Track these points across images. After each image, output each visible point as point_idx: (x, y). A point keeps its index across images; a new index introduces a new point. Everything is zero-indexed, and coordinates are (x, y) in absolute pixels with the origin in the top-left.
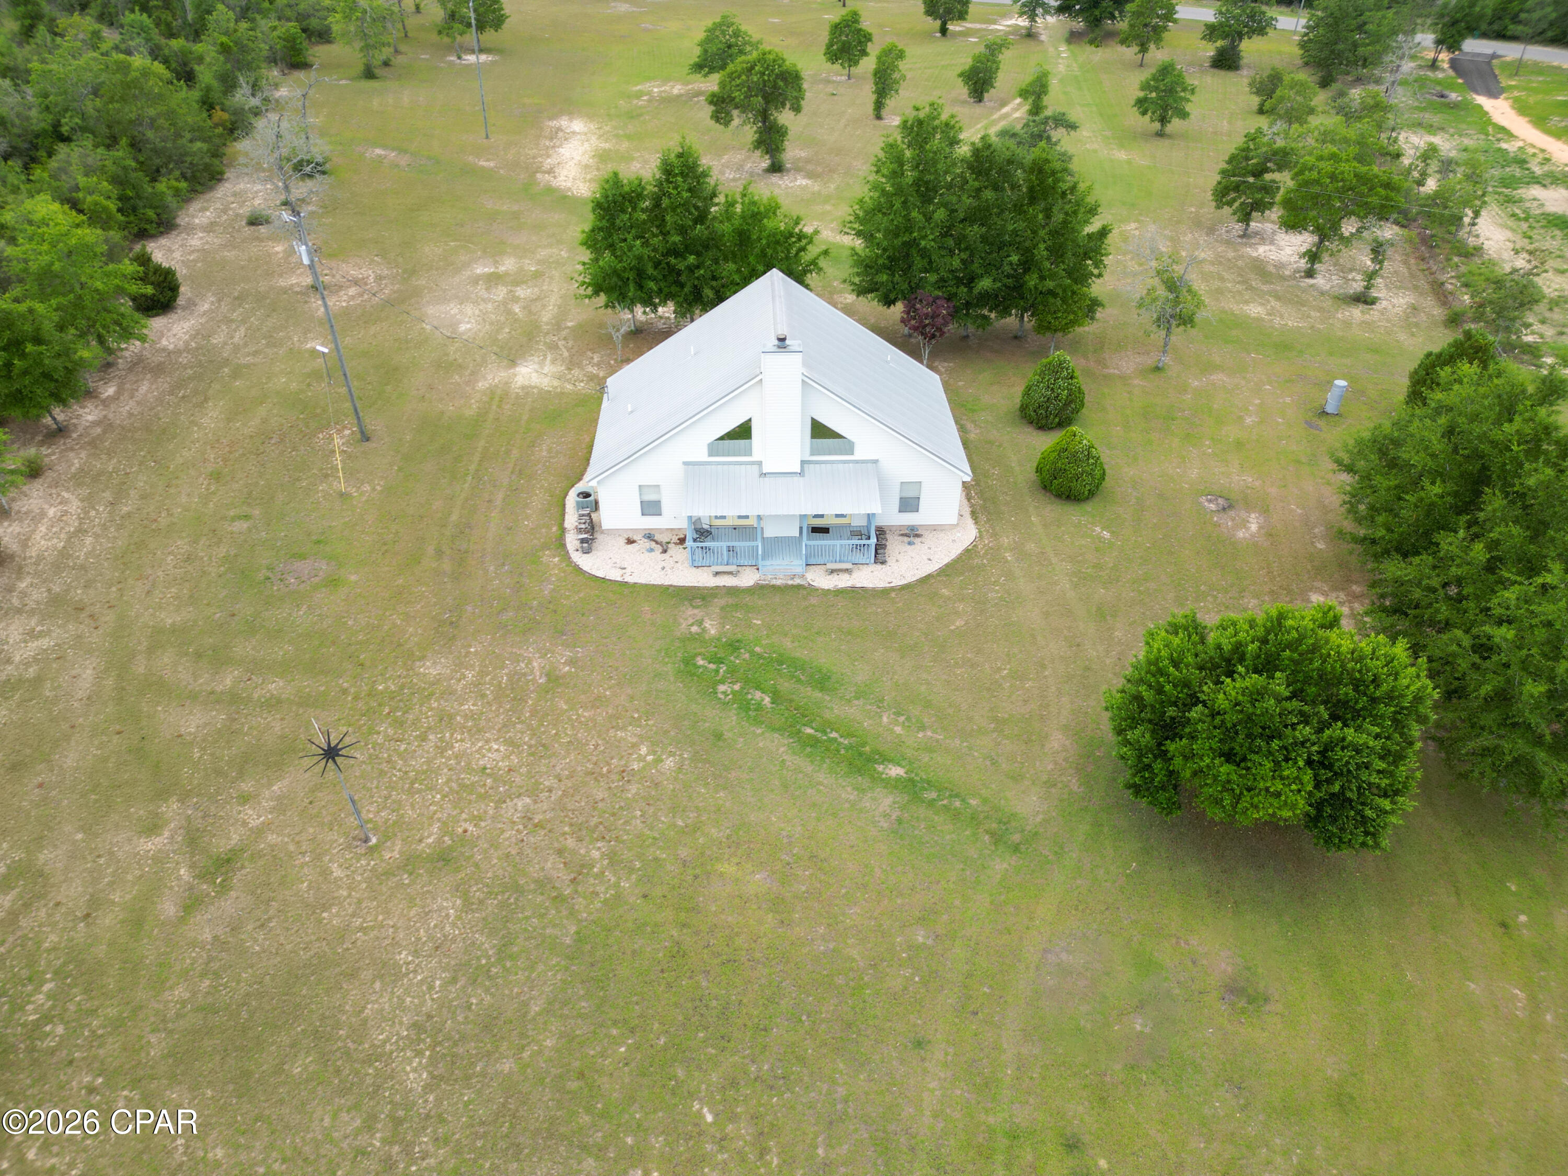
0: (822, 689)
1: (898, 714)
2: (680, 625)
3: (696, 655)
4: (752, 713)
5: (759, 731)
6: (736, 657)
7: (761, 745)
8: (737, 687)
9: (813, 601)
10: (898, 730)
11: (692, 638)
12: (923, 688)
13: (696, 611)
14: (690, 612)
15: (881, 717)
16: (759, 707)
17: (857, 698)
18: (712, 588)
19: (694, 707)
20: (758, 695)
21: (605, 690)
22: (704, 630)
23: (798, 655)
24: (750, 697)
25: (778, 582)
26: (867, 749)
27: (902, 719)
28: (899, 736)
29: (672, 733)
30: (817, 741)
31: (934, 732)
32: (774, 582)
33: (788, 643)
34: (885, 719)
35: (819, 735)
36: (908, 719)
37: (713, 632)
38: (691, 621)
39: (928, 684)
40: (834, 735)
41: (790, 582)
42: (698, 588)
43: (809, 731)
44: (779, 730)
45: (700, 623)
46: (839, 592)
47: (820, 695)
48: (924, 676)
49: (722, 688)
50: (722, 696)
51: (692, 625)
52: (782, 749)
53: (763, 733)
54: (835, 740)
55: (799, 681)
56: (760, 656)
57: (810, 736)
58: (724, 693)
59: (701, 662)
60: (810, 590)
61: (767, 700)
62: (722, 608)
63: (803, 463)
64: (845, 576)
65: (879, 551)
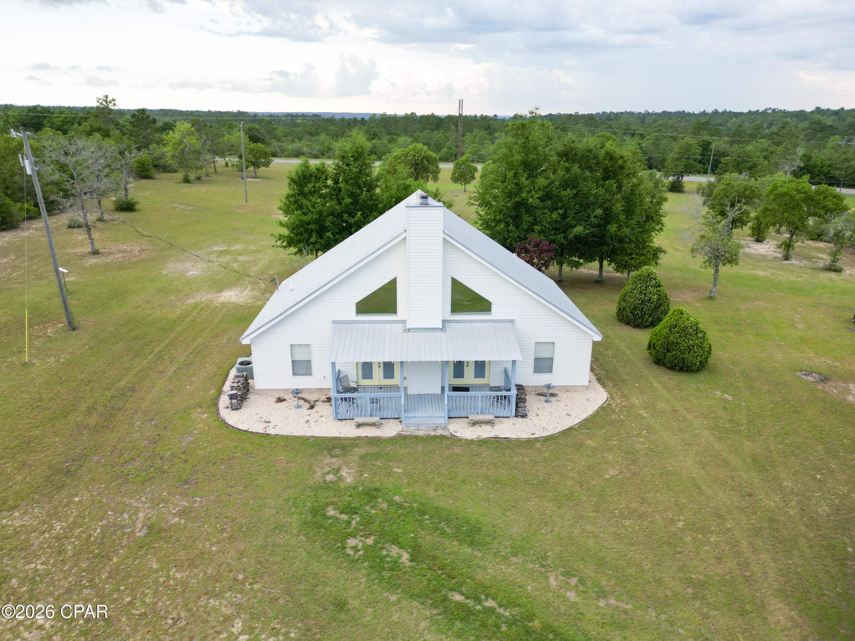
0: (472, 544)
1: (568, 574)
2: (315, 473)
3: (327, 505)
4: (387, 574)
5: (393, 598)
6: (372, 507)
7: (395, 618)
8: (370, 541)
9: (457, 450)
10: (571, 595)
11: (326, 486)
12: (591, 542)
13: (334, 460)
14: (328, 460)
15: (547, 578)
16: (396, 566)
17: (515, 555)
18: (354, 439)
19: (315, 566)
20: (395, 550)
21: (211, 545)
22: (340, 479)
23: (442, 504)
24: (384, 553)
25: (421, 433)
26: (536, 624)
27: (574, 581)
28: (574, 605)
29: (281, 601)
30: (469, 611)
31: (617, 599)
32: (417, 433)
33: (431, 492)
34: (553, 582)
35: (471, 603)
36: (582, 581)
37: (349, 480)
38: (327, 469)
39: (596, 537)
40: (490, 603)
41: (433, 433)
42: (339, 438)
43: (458, 598)
44: (419, 596)
45: (337, 471)
46: (483, 442)
47: (469, 550)
48: (589, 527)
49: (352, 542)
50: (350, 552)
51: (328, 473)
52: (423, 625)
53: (399, 601)
54: (492, 610)
55: (443, 533)
56: (399, 506)
57: (459, 605)
58: (355, 548)
59: (331, 512)
60: (454, 440)
61: (405, 557)
62: (362, 457)
63: (444, 322)
64: (488, 428)
65: (520, 405)
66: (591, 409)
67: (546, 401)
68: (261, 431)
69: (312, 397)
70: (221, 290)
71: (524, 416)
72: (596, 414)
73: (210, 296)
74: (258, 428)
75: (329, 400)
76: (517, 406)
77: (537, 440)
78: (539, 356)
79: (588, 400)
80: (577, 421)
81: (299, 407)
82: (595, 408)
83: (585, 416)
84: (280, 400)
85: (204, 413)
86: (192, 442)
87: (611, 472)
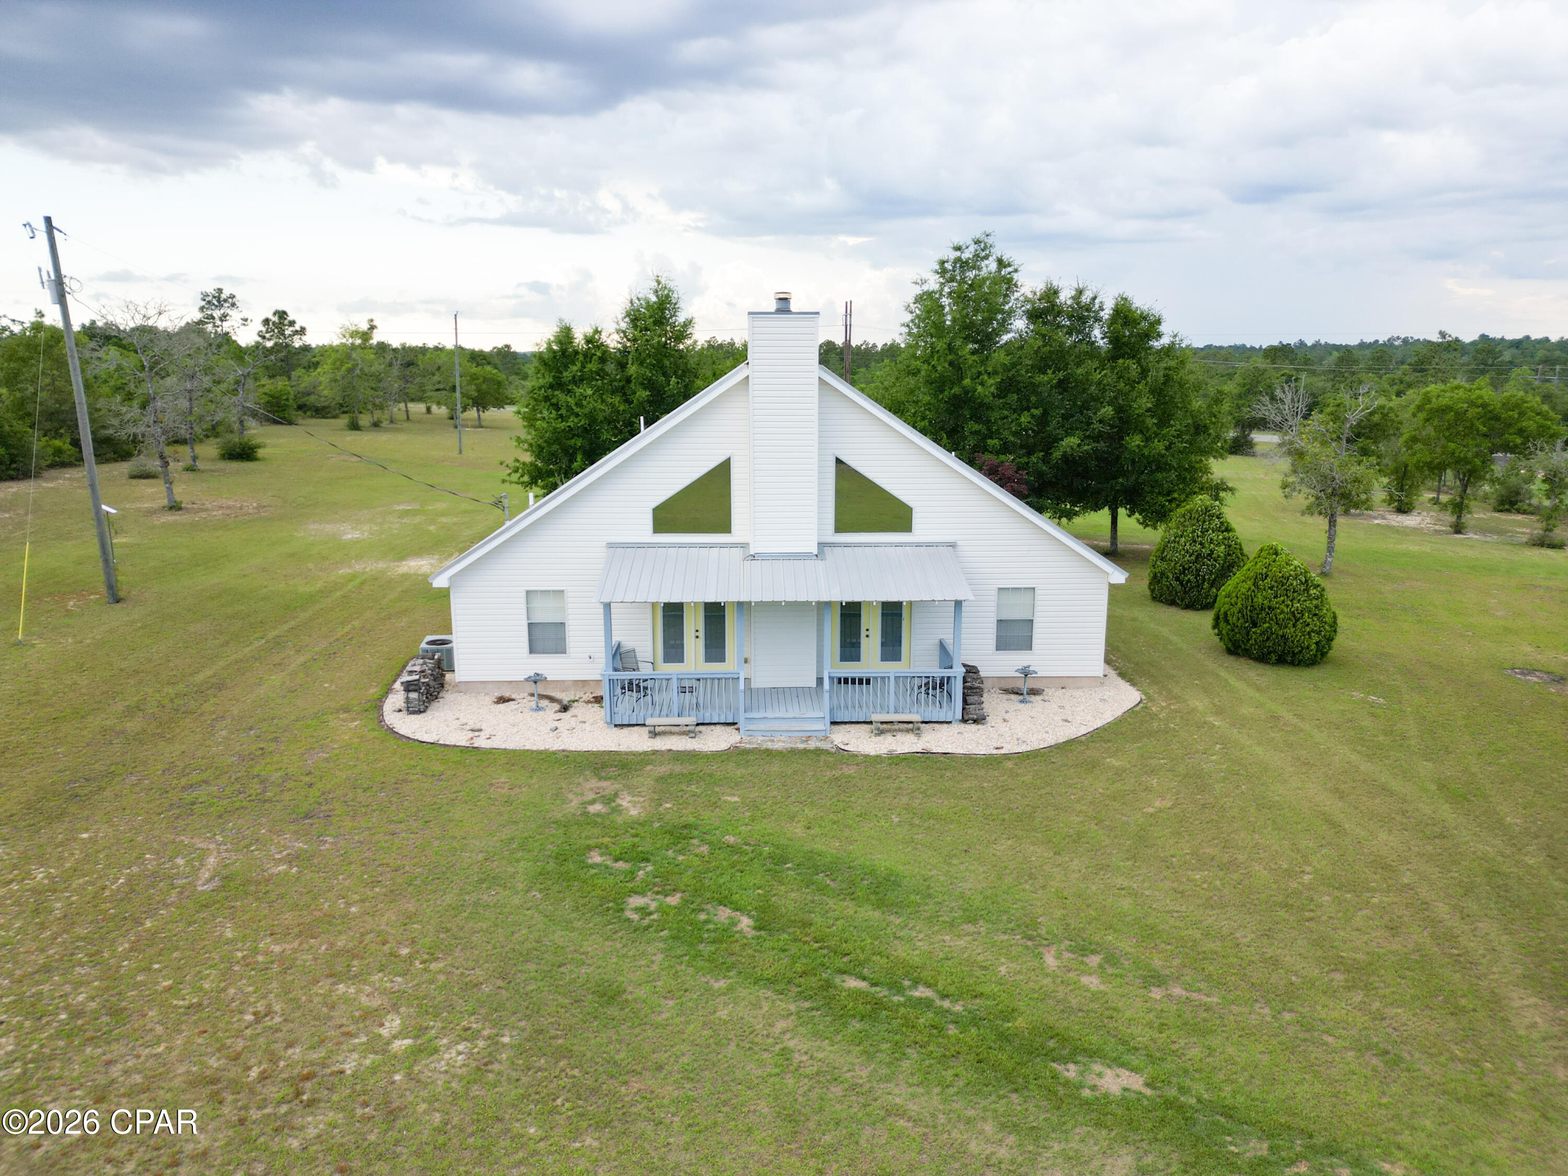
0: (880, 904)
1: (1083, 950)
2: (565, 801)
3: (589, 848)
4: (706, 949)
5: (722, 984)
6: (680, 852)
7: (723, 1014)
8: (674, 900)
9: (850, 771)
10: (1093, 982)
11: (588, 820)
12: (1126, 904)
13: (604, 784)
14: (594, 783)
15: (1040, 956)
16: (726, 934)
17: (972, 920)
18: (645, 753)
19: (559, 936)
20: (724, 914)
21: (349, 905)
22: (617, 810)
23: (819, 846)
24: (702, 917)
25: (778, 746)
26: (1020, 1022)
27: (1094, 960)
28: (1095, 997)
29: (486, 988)
30: (878, 1004)
31: (1188, 988)
32: (770, 745)
33: (798, 830)
34: (1050, 960)
35: (881, 992)
36: (1111, 959)
37: (634, 812)
38: (591, 796)
39: (1134, 894)
40: (921, 992)
41: (802, 746)
42: (616, 753)
43: (853, 983)
44: (770, 982)
45: (608, 800)
46: (896, 760)
47: (877, 914)
48: (1120, 881)
49: (636, 901)
50: (635, 917)
51: (593, 802)
52: (781, 1025)
53: (730, 989)
54: (927, 1004)
55: (822, 890)
56: (733, 849)
57: (856, 995)
58: (644, 911)
59: (596, 858)
60: (842, 756)
61: (745, 923)
62: (661, 779)
63: (822, 545)
64: (910, 738)
65: (970, 699)
66: (1109, 714)
67: (1022, 702)
68: (463, 743)
69: (565, 697)
70: (402, 558)
71: (979, 720)
72: (1119, 721)
73: (381, 565)
74: (461, 739)
75: (598, 700)
76: (965, 701)
77: (1007, 757)
78: (1005, 616)
79: (1103, 700)
80: (1083, 730)
81: (538, 709)
82: (1119, 713)
83: (1099, 724)
84: (502, 700)
85: (354, 720)
86: (327, 760)
87: (1157, 804)
